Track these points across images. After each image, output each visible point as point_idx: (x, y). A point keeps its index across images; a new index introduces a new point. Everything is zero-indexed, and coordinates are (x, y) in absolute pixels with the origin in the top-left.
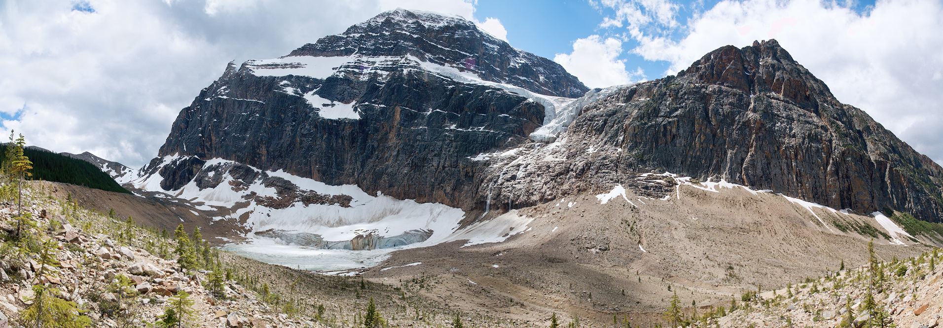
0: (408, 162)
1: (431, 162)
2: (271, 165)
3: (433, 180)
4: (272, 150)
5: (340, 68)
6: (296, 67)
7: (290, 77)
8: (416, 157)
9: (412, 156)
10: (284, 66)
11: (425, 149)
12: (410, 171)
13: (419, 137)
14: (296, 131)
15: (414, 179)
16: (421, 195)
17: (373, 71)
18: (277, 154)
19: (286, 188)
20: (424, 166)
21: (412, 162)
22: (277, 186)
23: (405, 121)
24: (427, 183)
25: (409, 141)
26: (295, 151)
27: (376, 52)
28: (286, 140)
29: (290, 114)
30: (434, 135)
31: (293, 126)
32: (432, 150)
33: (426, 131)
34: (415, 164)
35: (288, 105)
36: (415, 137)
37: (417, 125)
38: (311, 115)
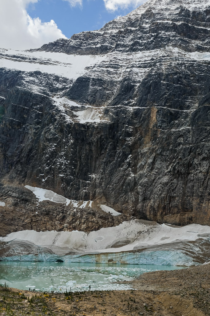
0: (169, 170)
1: (198, 167)
2: (8, 173)
3: (201, 190)
4: (10, 154)
5: (94, 67)
6: (45, 64)
7: (37, 73)
8: (178, 163)
9: (174, 162)
10: (33, 60)
11: (190, 152)
12: (171, 180)
13: (181, 140)
14: (40, 135)
15: (176, 190)
16: (186, 209)
17: (128, 70)
18: (15, 159)
19: (23, 200)
20: (189, 174)
21: (174, 169)
22: (13, 197)
23: (163, 122)
24: (193, 193)
25: (169, 145)
26: (37, 157)
27: (133, 49)
28: (27, 144)
29: (33, 116)
30: (201, 136)
31: (36, 129)
32: (199, 154)
33: (189, 132)
34: (178, 171)
35: (32, 105)
36: (176, 139)
37: (178, 126)
38: (57, 117)
